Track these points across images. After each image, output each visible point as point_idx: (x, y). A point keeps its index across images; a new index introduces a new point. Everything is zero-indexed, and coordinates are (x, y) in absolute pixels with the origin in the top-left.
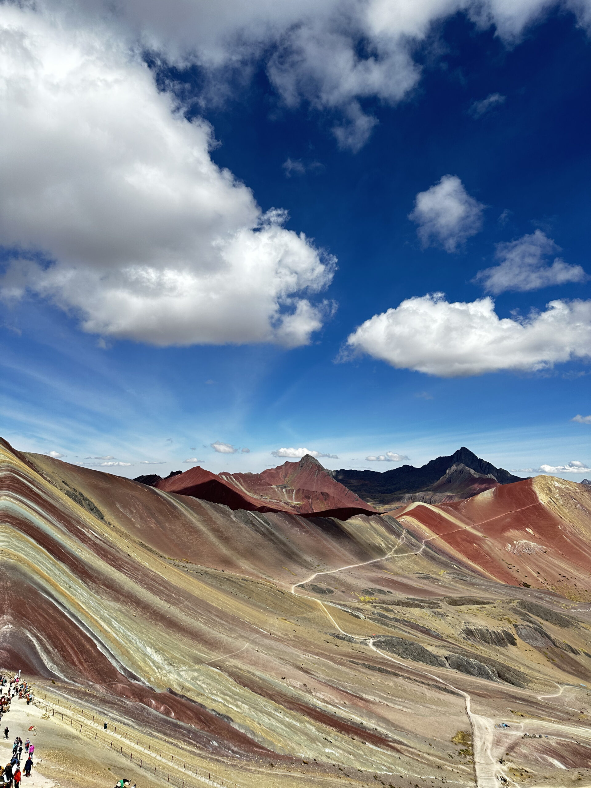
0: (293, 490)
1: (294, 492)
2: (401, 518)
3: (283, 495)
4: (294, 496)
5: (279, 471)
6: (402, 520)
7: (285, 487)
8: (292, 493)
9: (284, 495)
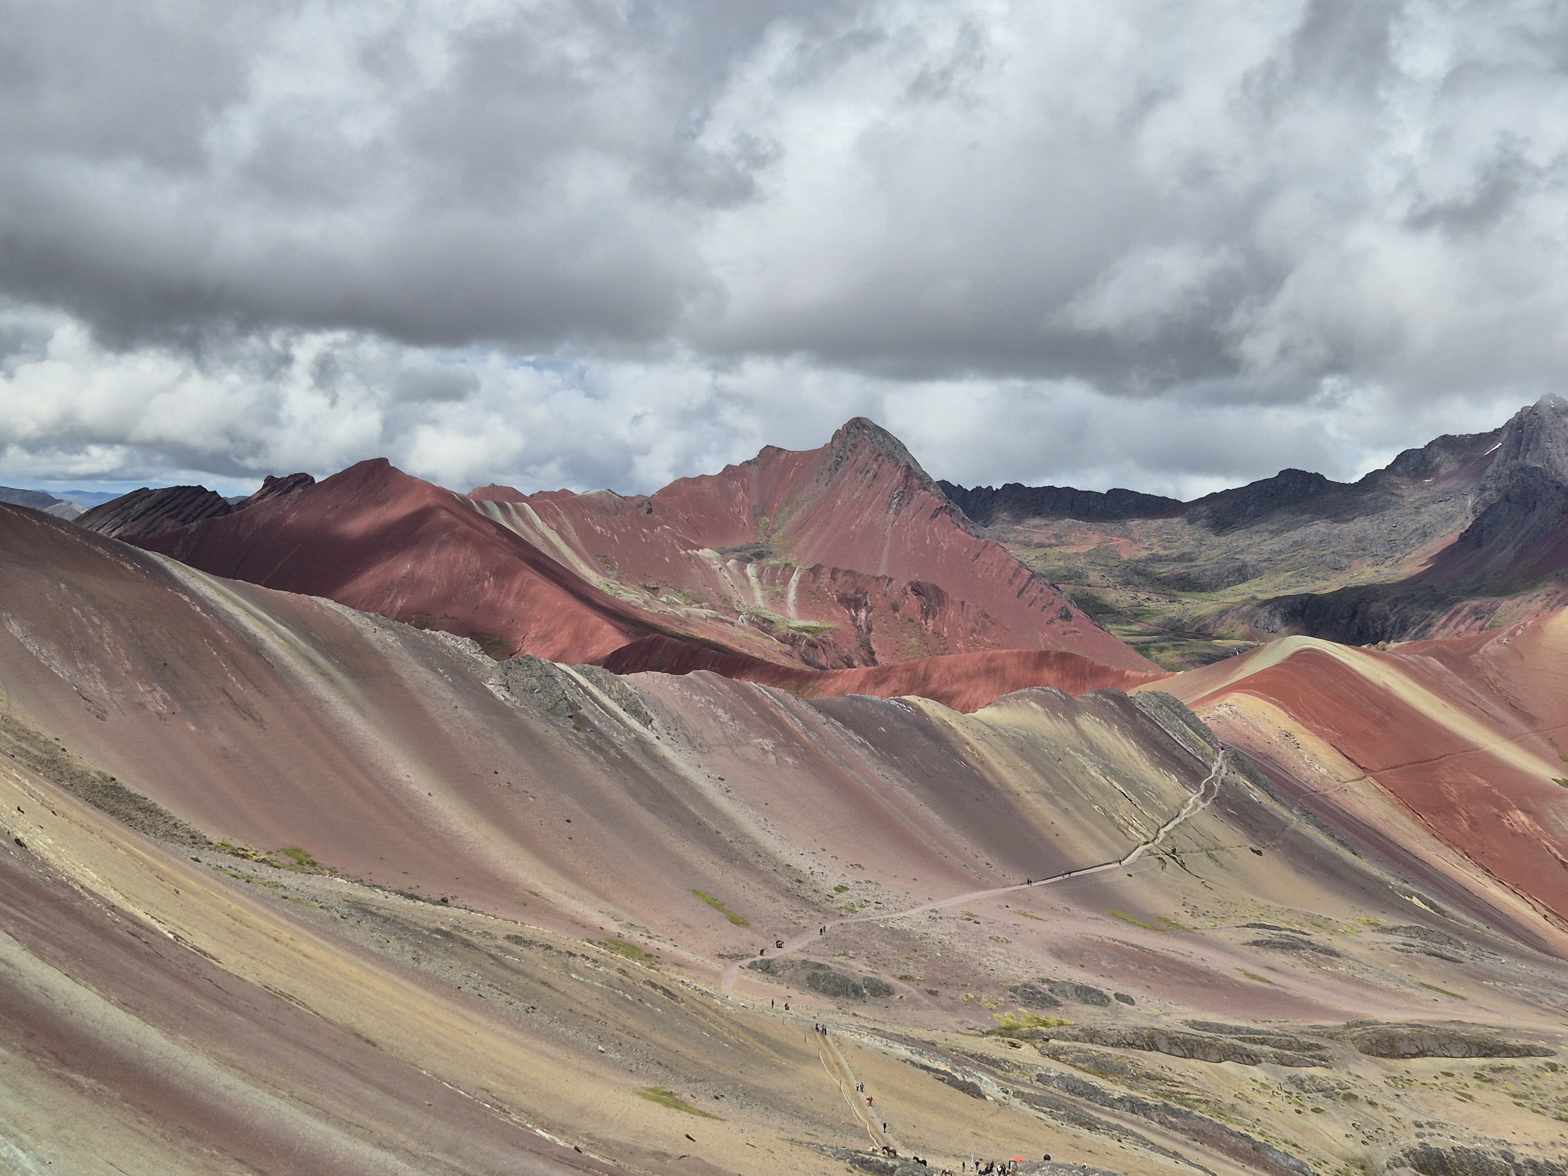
0: (789, 568)
1: (795, 578)
2: (1215, 703)
3: (747, 589)
4: (792, 596)
5: (735, 484)
6: (1223, 711)
7: (759, 556)
8: (786, 582)
9: (751, 589)
